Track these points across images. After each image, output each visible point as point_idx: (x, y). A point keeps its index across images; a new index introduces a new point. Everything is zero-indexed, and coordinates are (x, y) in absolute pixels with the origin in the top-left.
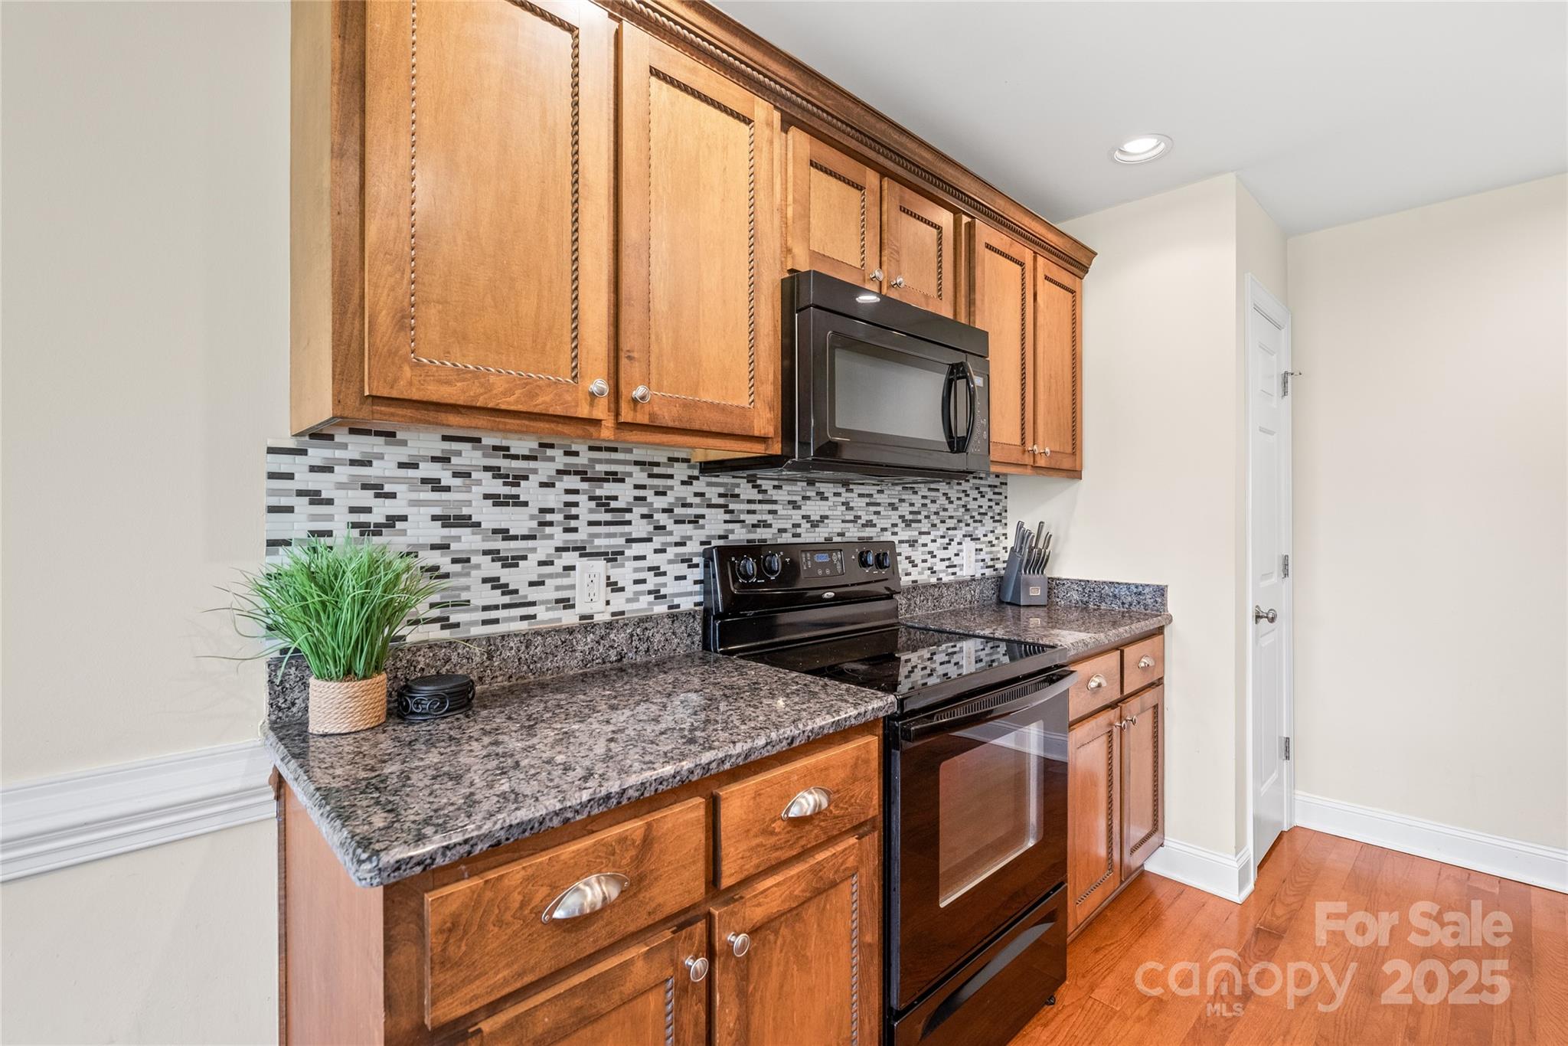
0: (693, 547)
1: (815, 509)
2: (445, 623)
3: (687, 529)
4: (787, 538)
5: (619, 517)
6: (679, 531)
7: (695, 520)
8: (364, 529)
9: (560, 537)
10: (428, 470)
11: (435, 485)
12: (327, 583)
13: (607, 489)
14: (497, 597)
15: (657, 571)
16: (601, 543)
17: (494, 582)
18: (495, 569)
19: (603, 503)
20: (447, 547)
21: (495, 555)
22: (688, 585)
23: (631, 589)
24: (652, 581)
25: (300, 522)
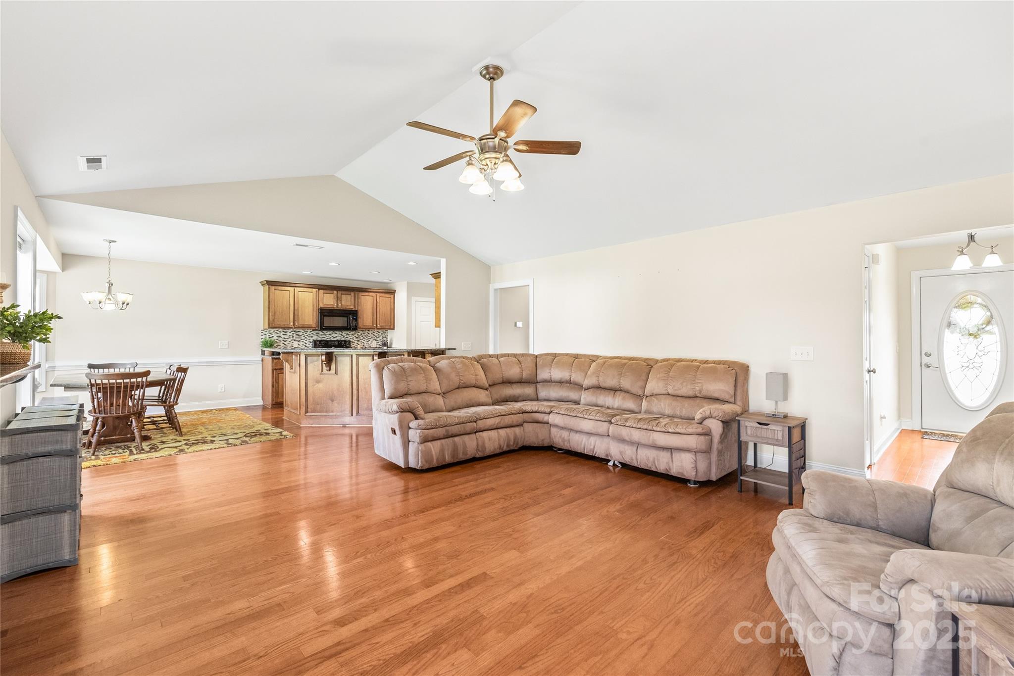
0: (311, 340)
1: (335, 335)
3: (311, 338)
4: (329, 339)
5: (300, 336)
6: (309, 338)
7: (312, 337)
8: (270, 338)
9: (292, 339)
10: (276, 332)
12: (267, 342)
13: (298, 333)
14: (284, 345)
15: (305, 343)
16: (297, 340)
17: (283, 343)
18: (284, 342)
19: (297, 335)
20: (278, 339)
21: (283, 340)
22: (310, 345)
25: (264, 337)
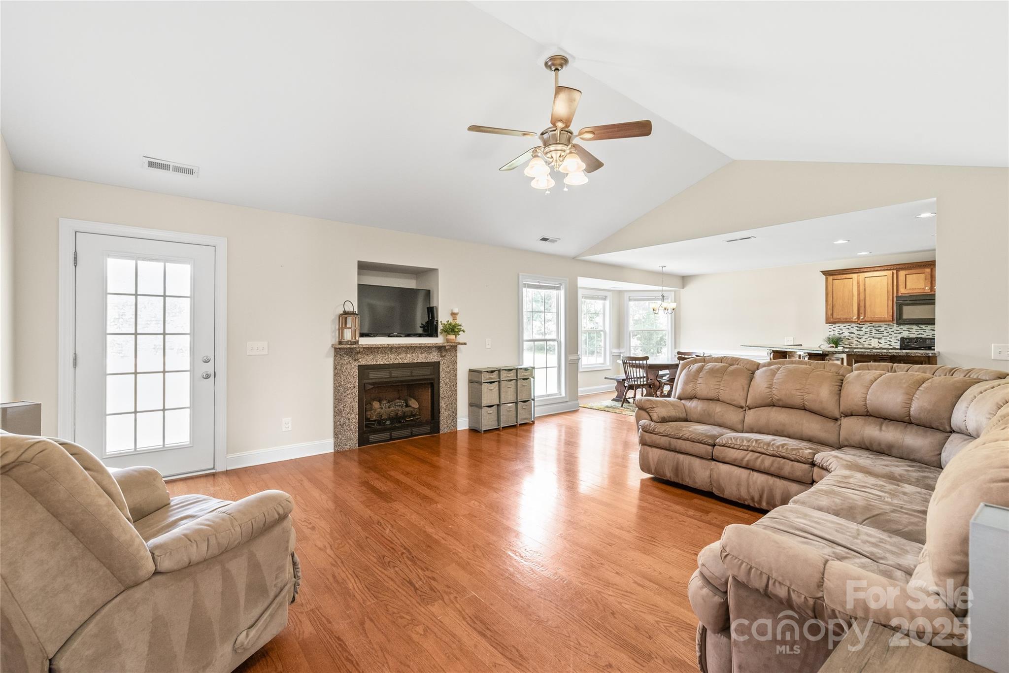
0: (899, 338)
2: (850, 345)
3: (898, 335)
5: (882, 333)
6: (896, 335)
7: (900, 333)
8: (839, 334)
9: (869, 335)
10: (847, 327)
11: (849, 329)
13: (879, 328)
14: (858, 343)
15: (890, 341)
16: (877, 337)
17: (857, 341)
18: (858, 339)
19: (878, 330)
21: (857, 337)
22: (898, 344)
23: (884, 344)
24: (889, 343)
25: (831, 333)
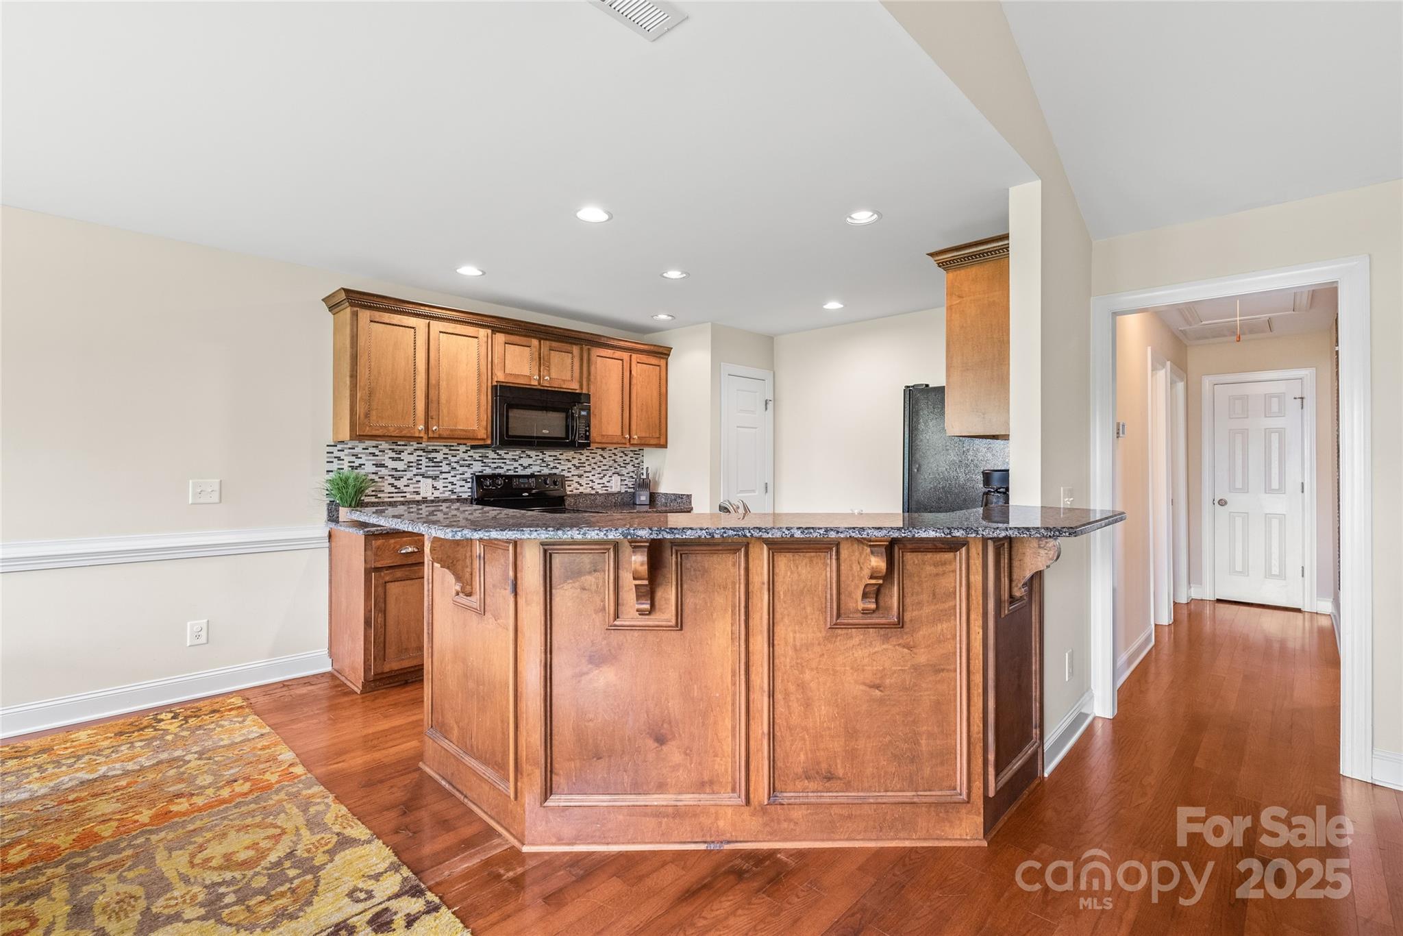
0: (468, 475)
1: (526, 462)
2: (376, 496)
3: (465, 469)
5: (437, 464)
6: (462, 470)
7: (469, 466)
8: (353, 468)
9: (415, 471)
10: (372, 450)
11: (374, 454)
12: (346, 481)
13: (433, 455)
14: (393, 490)
15: (452, 483)
17: (392, 485)
18: (393, 481)
19: (431, 460)
20: (377, 473)
21: (392, 476)
22: (465, 489)
23: (442, 489)
24: (450, 487)
25: (334, 466)
